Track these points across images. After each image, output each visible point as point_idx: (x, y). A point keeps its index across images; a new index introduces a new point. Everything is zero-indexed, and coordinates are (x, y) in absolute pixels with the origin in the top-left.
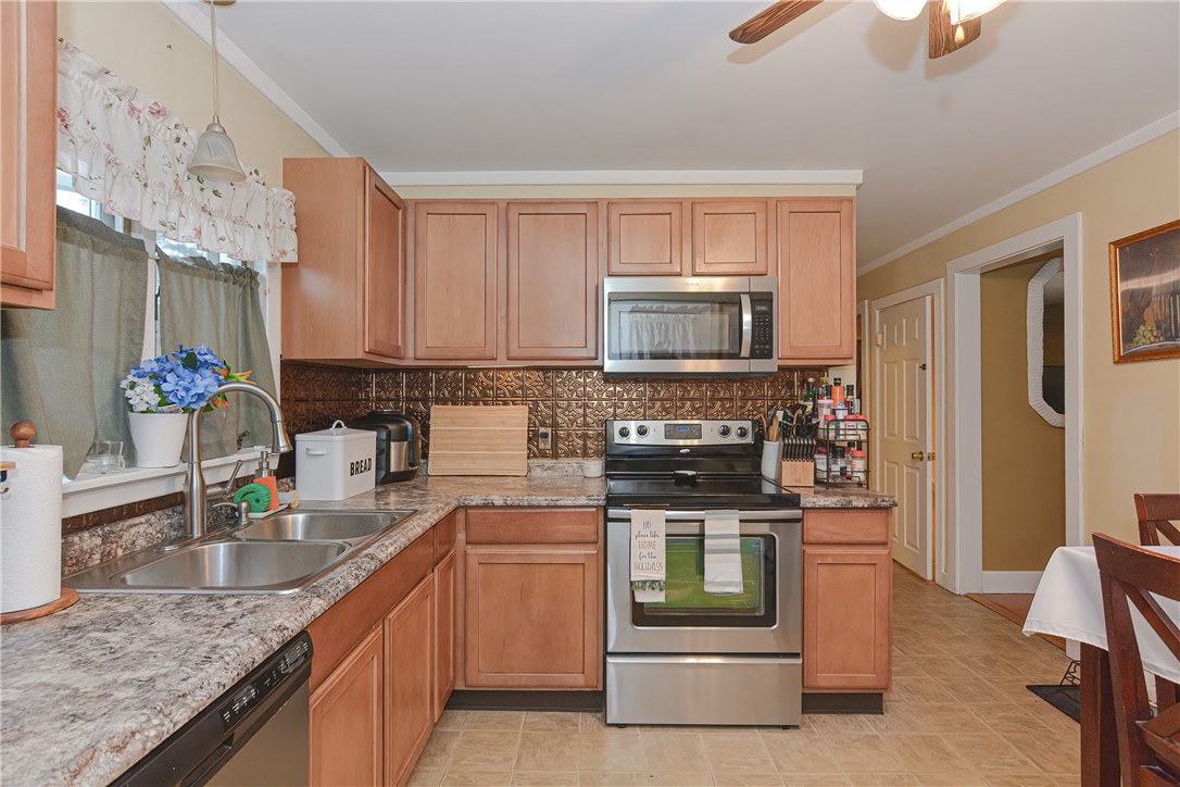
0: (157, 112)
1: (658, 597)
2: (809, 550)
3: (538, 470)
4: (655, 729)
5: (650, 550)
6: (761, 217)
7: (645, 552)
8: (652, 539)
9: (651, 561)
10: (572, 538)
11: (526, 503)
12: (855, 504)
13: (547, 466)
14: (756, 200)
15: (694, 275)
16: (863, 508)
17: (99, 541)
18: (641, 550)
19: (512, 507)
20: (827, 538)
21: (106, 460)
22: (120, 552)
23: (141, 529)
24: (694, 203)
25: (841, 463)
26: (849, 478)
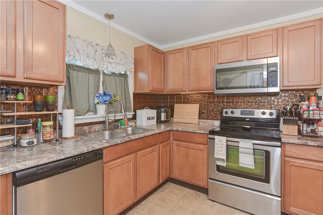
0: (97, 45)
1: (224, 164)
2: (287, 159)
3: (202, 123)
4: (223, 205)
5: (221, 149)
6: (275, 36)
7: (219, 149)
8: (221, 146)
9: (221, 152)
10: (200, 142)
11: (187, 131)
12: (309, 144)
13: (204, 121)
14: (273, 30)
15: (247, 60)
16: (314, 146)
17: (88, 128)
18: (218, 149)
19: (183, 132)
20: (295, 156)
21: (91, 113)
22: (92, 131)
23: (97, 127)
24: (247, 36)
25: (311, 127)
26: (317, 134)
